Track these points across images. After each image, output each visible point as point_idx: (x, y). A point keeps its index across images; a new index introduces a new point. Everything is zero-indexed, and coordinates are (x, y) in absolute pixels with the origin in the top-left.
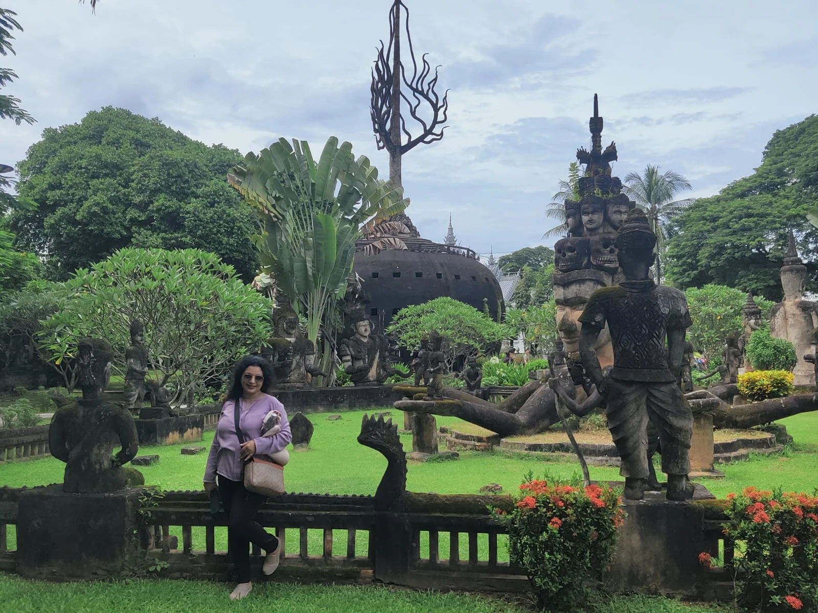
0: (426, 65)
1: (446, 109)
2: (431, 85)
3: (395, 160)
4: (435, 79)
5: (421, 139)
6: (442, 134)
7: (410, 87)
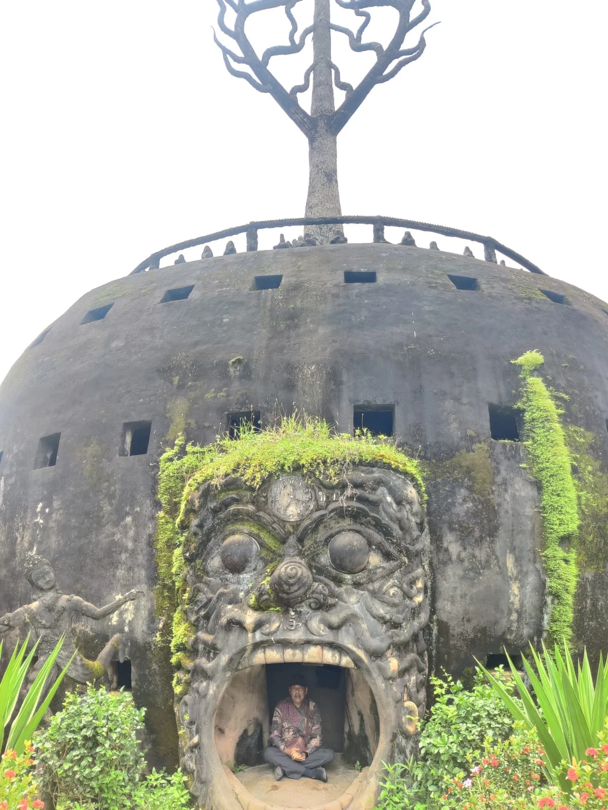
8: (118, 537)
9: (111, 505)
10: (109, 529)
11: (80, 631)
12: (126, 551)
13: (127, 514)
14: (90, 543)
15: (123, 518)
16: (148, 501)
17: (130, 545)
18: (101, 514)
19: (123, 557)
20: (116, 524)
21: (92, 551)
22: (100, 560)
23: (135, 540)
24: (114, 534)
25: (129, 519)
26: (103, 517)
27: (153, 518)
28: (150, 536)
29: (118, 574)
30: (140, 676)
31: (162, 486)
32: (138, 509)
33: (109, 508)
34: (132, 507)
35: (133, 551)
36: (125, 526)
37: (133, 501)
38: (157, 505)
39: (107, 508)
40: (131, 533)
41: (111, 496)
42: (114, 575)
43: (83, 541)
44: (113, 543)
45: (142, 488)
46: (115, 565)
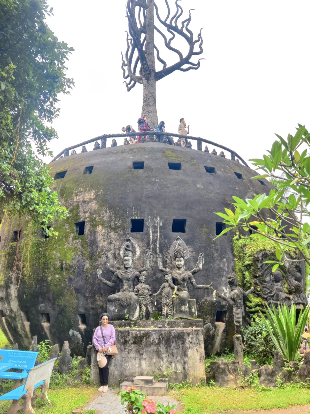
0: (179, 8)
1: (201, 44)
2: (185, 24)
3: (150, 82)
4: (189, 20)
5: (177, 67)
6: (199, 64)
7: (164, 23)
8: (221, 266)
9: (217, 253)
10: (217, 262)
11: (209, 300)
12: (225, 271)
13: (224, 258)
14: (211, 267)
15: (223, 259)
16: (231, 254)
17: (226, 269)
18: (214, 256)
19: (224, 273)
20: (220, 261)
21: (212, 270)
22: (215, 274)
23: (228, 268)
24: (220, 265)
25: (225, 260)
26: (215, 258)
27: (233, 260)
28: (233, 267)
29: (223, 279)
30: (229, 315)
31: (236, 249)
32: (228, 256)
33: (217, 254)
34: (226, 255)
35: (228, 271)
36: (224, 262)
37: (225, 253)
38: (234, 256)
39: (216, 254)
40: (226, 265)
41: (217, 250)
42: (221, 280)
43: (208, 266)
44: (220, 268)
45: (228, 249)
46: (221, 276)
